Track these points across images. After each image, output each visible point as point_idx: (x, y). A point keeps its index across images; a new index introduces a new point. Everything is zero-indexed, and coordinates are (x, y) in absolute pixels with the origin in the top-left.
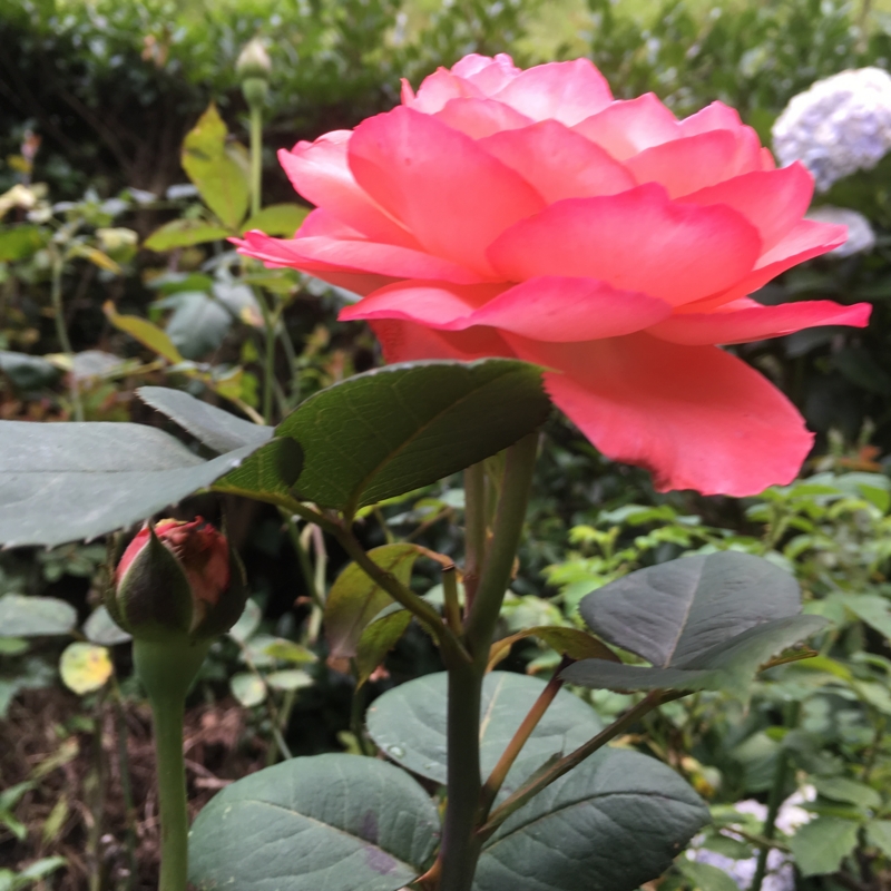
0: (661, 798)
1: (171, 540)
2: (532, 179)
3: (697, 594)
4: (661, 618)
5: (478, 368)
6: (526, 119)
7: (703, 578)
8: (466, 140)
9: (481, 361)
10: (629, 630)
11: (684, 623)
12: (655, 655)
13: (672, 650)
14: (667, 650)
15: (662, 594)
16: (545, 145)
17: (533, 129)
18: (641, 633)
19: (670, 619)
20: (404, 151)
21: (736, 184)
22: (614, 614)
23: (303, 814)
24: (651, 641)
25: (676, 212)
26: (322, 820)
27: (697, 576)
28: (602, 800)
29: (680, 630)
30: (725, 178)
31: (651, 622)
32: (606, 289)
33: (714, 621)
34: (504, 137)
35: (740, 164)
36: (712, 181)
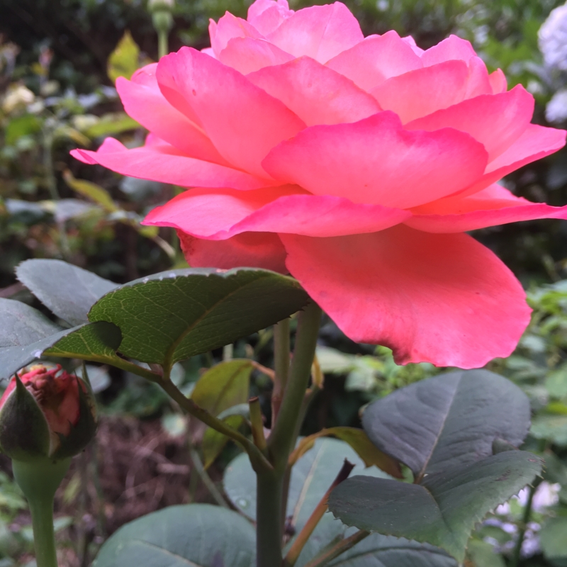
0: (426, 552)
1: (34, 387)
2: (293, 107)
3: (452, 407)
4: (422, 429)
5: (233, 276)
6: (288, 55)
7: (458, 393)
8: (237, 74)
9: (234, 271)
10: (397, 439)
11: (440, 433)
12: (415, 462)
13: (429, 457)
14: (425, 458)
15: (426, 406)
16: (301, 77)
17: (291, 64)
18: (406, 441)
19: (429, 430)
20: (191, 84)
21: (465, 106)
22: (388, 424)
23: (171, 551)
24: (412, 449)
25: (406, 136)
26: (185, 557)
27: (454, 391)
28: (382, 553)
29: (436, 440)
30: (456, 102)
31: (413, 432)
32: (346, 204)
33: (462, 434)
34: (268, 71)
35: (471, 88)
36: (445, 104)
